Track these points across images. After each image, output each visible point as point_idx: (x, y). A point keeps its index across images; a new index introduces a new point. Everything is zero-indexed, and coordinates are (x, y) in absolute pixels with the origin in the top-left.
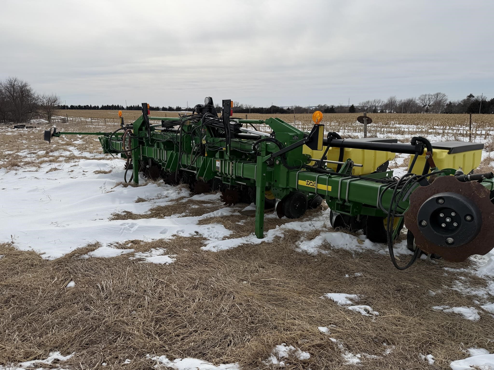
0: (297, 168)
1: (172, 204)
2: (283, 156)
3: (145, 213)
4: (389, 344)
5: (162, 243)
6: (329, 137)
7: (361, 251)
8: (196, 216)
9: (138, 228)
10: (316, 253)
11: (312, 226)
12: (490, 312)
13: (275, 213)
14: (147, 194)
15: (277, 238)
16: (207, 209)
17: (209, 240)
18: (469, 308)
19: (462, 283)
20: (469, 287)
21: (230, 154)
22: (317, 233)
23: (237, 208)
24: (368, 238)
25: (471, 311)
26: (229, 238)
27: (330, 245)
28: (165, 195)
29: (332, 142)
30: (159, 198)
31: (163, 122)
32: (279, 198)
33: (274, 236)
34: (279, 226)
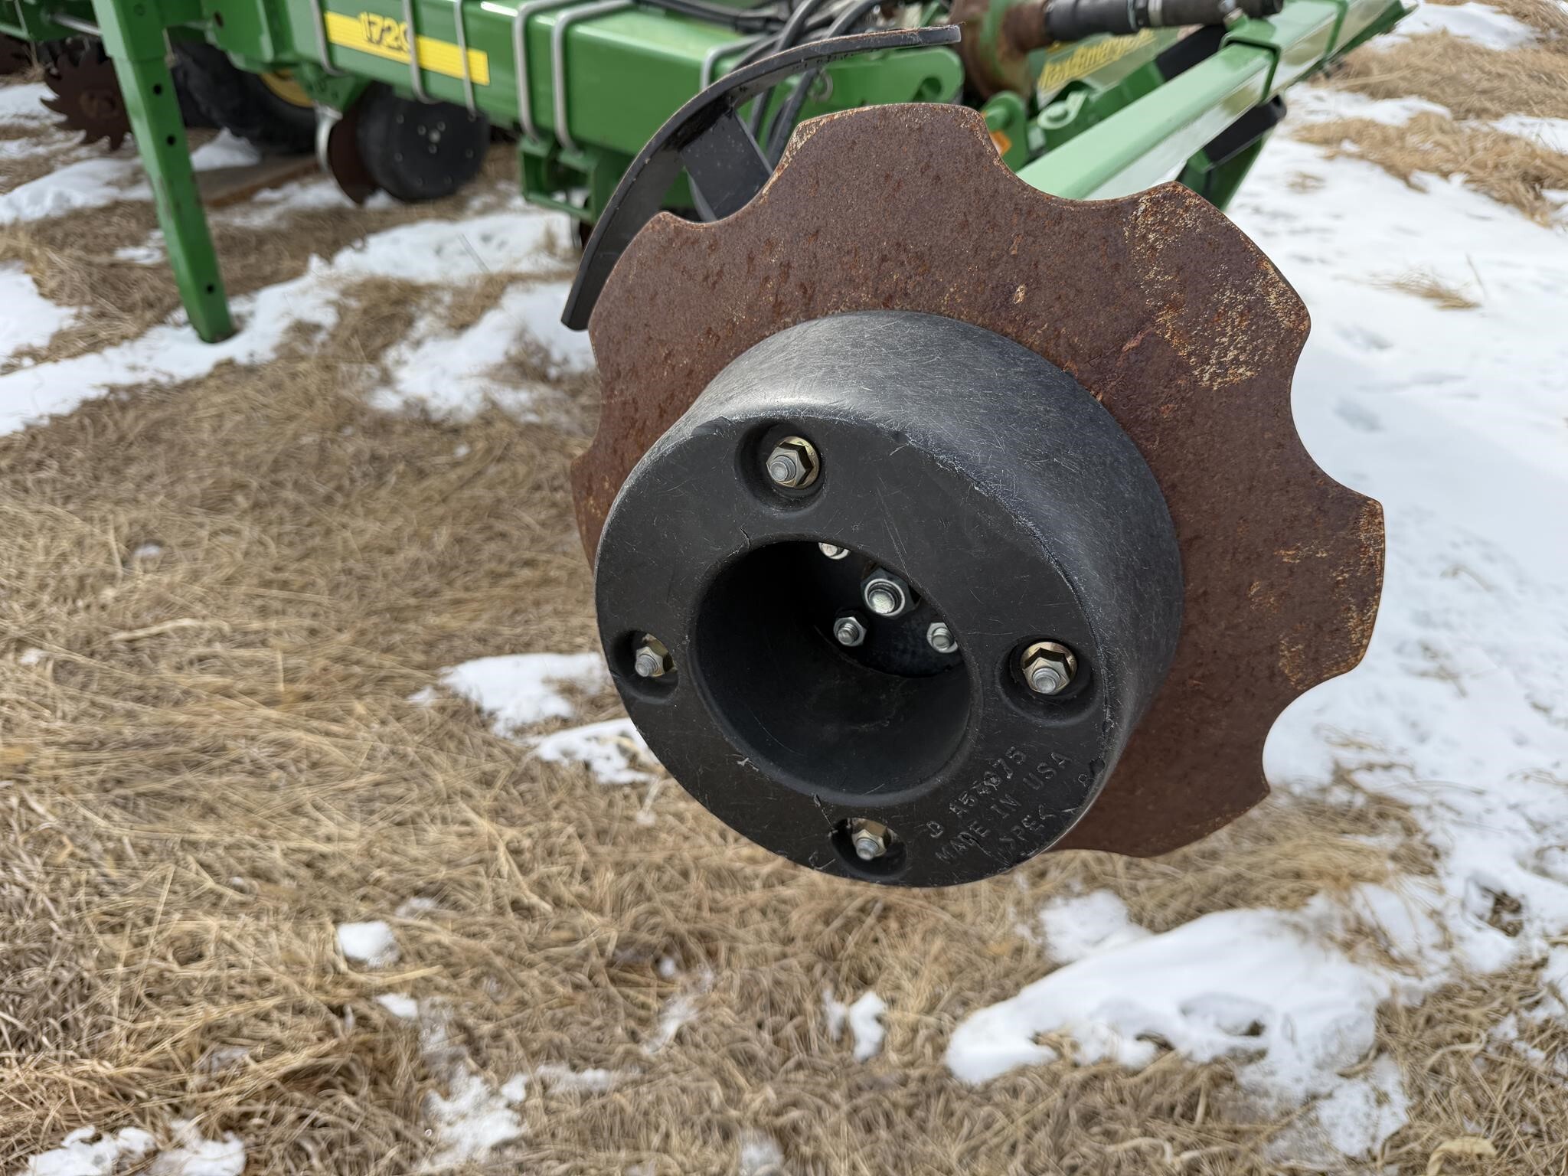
4: (687, 963)
10: (471, 411)
15: (300, 333)
22: (488, 297)
27: (547, 355)
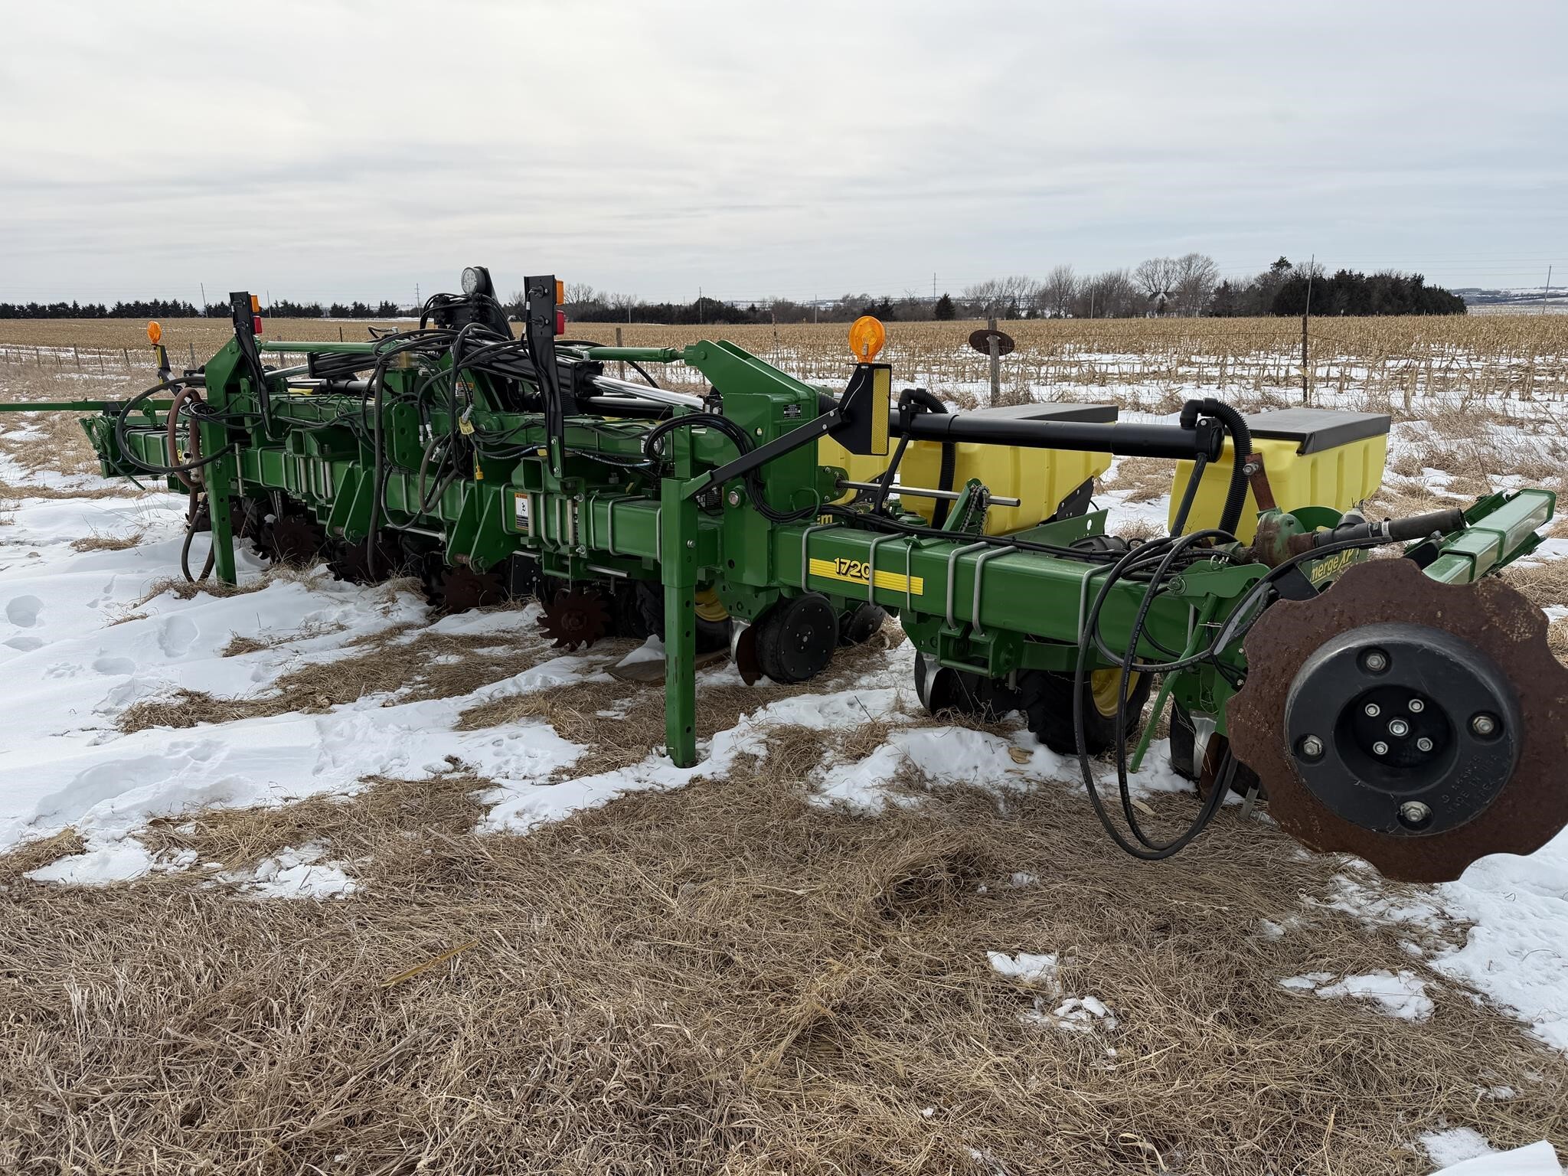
0: (805, 517)
1: (361, 655)
2: (753, 478)
3: (260, 696)
5: (322, 810)
6: (904, 408)
7: (1023, 788)
8: (450, 695)
9: (228, 758)
10: (878, 809)
11: (858, 706)
12: (1459, 981)
13: (732, 666)
14: (266, 622)
15: (745, 759)
16: (494, 664)
17: (499, 786)
18: (1395, 973)
19: (1358, 882)
20: (1381, 897)
21: (565, 473)
22: (876, 736)
23: (599, 657)
24: (1042, 740)
25: (1403, 985)
26: (572, 774)
27: (922, 774)
28: (332, 620)
29: (915, 423)
30: (313, 636)
31: (313, 358)
32: (743, 618)
33: (734, 754)
34: (750, 714)
